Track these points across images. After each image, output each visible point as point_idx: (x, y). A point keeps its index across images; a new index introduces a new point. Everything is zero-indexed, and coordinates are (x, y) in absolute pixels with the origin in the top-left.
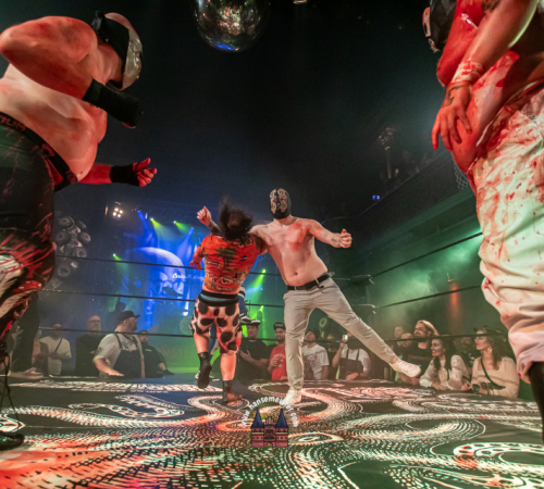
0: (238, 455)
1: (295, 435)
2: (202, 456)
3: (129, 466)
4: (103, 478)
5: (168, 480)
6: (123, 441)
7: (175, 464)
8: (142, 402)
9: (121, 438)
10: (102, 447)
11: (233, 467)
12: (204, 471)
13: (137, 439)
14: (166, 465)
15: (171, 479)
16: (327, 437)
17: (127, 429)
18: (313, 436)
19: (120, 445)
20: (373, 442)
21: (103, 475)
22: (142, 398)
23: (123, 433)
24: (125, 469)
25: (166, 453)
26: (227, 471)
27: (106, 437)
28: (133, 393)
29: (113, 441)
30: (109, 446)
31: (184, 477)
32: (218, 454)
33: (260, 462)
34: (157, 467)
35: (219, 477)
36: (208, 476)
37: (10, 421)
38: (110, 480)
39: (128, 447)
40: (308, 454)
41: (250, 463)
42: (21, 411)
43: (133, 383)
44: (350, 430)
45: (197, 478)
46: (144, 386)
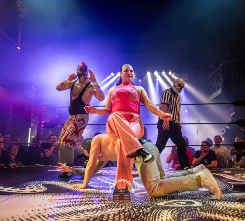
0: (132, 209)
1: (174, 201)
2: (114, 207)
3: (76, 210)
4: (62, 214)
5: (89, 217)
6: (83, 198)
7: (97, 211)
8: (105, 180)
9: (83, 197)
10: (72, 201)
11: (124, 215)
12: (109, 215)
13: (90, 198)
14: (92, 211)
15: (91, 217)
16: (192, 203)
17: (89, 193)
18: (184, 202)
19: (80, 200)
20: (221, 208)
21: (63, 212)
22: (106, 178)
23: (86, 195)
24: (74, 211)
25: (97, 205)
26: (120, 216)
27: (77, 196)
28: (103, 175)
29: (78, 198)
30: (75, 200)
31: (97, 217)
32: (122, 207)
33: (140, 213)
34: (88, 211)
35: (114, 218)
36: (108, 217)
37: (42, 187)
38: (64, 215)
39: (83, 201)
40: (171, 211)
41: (135, 213)
42: (49, 182)
43: (105, 170)
44: (212, 200)
45: (103, 218)
46: (111, 171)
